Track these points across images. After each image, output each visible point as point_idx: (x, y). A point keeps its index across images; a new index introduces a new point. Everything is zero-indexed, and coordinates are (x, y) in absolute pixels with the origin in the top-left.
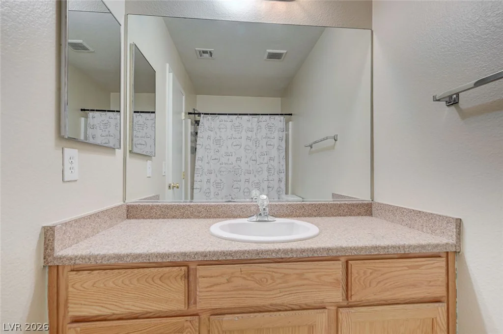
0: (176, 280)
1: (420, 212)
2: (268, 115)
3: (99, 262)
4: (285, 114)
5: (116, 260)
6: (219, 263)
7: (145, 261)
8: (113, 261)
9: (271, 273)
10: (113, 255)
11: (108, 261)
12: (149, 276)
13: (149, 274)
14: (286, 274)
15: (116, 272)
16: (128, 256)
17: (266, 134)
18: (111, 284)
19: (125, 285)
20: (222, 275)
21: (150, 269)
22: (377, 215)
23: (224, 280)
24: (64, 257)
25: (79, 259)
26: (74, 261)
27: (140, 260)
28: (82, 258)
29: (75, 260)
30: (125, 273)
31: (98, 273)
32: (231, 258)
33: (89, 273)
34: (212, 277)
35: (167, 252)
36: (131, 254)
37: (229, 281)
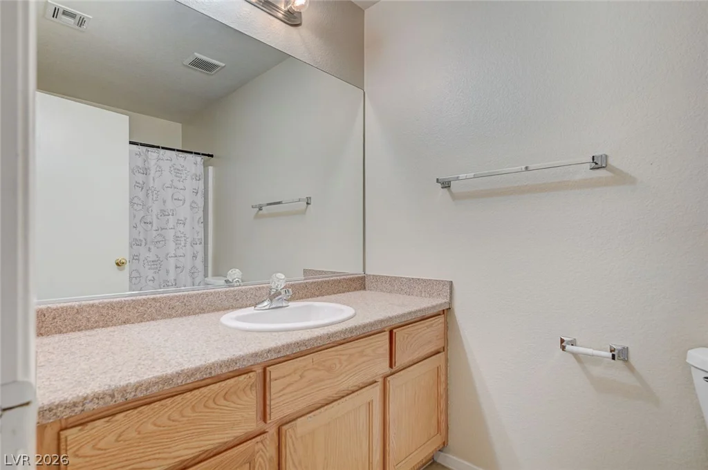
0: (245, 392)
1: (419, 279)
2: (174, 150)
3: (130, 397)
4: (203, 154)
5: (161, 386)
6: (288, 359)
7: (205, 376)
8: (155, 389)
9: (338, 357)
10: (153, 379)
11: (147, 390)
12: (209, 397)
13: (209, 395)
14: (351, 355)
15: (157, 406)
16: (178, 374)
17: (172, 181)
18: (150, 427)
19: (173, 421)
20: (295, 372)
21: (209, 387)
22: (372, 288)
23: (297, 377)
24: (57, 406)
25: (91, 401)
26: (80, 408)
27: (198, 376)
28: (98, 399)
29: (83, 405)
30: (172, 403)
31: (126, 416)
32: (305, 348)
33: (108, 422)
34: (285, 377)
35: (234, 357)
36: (182, 371)
37: (302, 377)
